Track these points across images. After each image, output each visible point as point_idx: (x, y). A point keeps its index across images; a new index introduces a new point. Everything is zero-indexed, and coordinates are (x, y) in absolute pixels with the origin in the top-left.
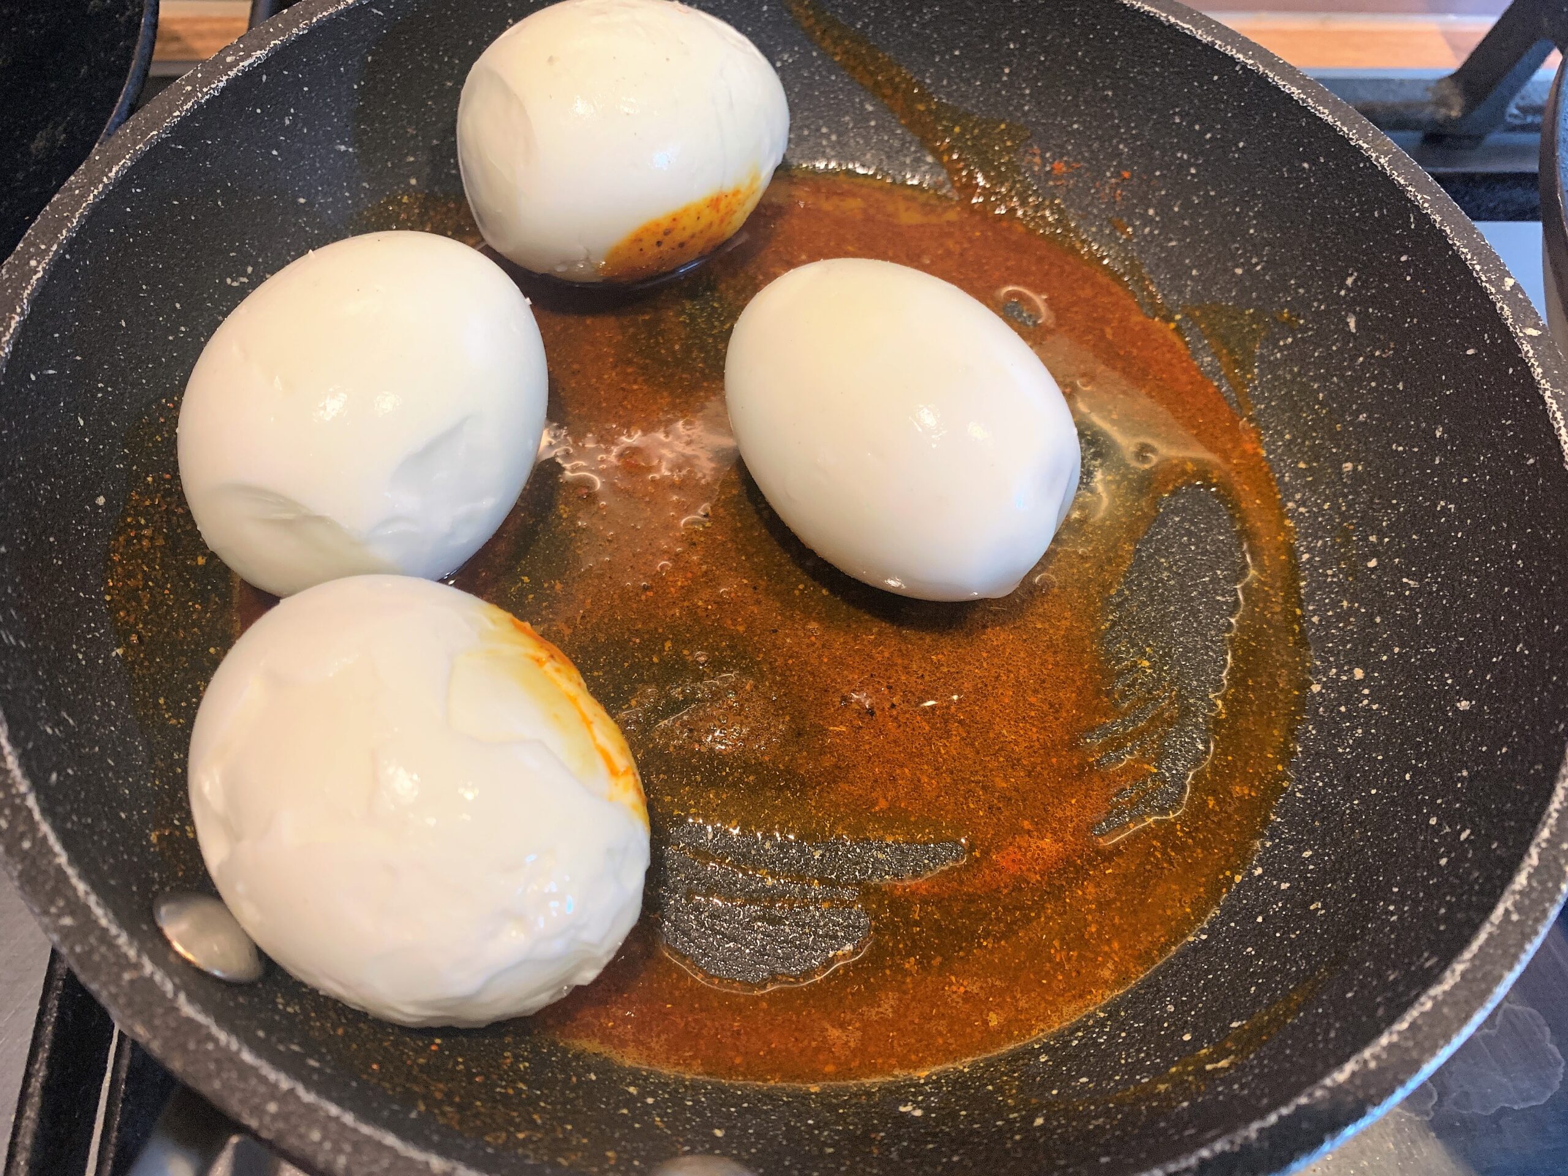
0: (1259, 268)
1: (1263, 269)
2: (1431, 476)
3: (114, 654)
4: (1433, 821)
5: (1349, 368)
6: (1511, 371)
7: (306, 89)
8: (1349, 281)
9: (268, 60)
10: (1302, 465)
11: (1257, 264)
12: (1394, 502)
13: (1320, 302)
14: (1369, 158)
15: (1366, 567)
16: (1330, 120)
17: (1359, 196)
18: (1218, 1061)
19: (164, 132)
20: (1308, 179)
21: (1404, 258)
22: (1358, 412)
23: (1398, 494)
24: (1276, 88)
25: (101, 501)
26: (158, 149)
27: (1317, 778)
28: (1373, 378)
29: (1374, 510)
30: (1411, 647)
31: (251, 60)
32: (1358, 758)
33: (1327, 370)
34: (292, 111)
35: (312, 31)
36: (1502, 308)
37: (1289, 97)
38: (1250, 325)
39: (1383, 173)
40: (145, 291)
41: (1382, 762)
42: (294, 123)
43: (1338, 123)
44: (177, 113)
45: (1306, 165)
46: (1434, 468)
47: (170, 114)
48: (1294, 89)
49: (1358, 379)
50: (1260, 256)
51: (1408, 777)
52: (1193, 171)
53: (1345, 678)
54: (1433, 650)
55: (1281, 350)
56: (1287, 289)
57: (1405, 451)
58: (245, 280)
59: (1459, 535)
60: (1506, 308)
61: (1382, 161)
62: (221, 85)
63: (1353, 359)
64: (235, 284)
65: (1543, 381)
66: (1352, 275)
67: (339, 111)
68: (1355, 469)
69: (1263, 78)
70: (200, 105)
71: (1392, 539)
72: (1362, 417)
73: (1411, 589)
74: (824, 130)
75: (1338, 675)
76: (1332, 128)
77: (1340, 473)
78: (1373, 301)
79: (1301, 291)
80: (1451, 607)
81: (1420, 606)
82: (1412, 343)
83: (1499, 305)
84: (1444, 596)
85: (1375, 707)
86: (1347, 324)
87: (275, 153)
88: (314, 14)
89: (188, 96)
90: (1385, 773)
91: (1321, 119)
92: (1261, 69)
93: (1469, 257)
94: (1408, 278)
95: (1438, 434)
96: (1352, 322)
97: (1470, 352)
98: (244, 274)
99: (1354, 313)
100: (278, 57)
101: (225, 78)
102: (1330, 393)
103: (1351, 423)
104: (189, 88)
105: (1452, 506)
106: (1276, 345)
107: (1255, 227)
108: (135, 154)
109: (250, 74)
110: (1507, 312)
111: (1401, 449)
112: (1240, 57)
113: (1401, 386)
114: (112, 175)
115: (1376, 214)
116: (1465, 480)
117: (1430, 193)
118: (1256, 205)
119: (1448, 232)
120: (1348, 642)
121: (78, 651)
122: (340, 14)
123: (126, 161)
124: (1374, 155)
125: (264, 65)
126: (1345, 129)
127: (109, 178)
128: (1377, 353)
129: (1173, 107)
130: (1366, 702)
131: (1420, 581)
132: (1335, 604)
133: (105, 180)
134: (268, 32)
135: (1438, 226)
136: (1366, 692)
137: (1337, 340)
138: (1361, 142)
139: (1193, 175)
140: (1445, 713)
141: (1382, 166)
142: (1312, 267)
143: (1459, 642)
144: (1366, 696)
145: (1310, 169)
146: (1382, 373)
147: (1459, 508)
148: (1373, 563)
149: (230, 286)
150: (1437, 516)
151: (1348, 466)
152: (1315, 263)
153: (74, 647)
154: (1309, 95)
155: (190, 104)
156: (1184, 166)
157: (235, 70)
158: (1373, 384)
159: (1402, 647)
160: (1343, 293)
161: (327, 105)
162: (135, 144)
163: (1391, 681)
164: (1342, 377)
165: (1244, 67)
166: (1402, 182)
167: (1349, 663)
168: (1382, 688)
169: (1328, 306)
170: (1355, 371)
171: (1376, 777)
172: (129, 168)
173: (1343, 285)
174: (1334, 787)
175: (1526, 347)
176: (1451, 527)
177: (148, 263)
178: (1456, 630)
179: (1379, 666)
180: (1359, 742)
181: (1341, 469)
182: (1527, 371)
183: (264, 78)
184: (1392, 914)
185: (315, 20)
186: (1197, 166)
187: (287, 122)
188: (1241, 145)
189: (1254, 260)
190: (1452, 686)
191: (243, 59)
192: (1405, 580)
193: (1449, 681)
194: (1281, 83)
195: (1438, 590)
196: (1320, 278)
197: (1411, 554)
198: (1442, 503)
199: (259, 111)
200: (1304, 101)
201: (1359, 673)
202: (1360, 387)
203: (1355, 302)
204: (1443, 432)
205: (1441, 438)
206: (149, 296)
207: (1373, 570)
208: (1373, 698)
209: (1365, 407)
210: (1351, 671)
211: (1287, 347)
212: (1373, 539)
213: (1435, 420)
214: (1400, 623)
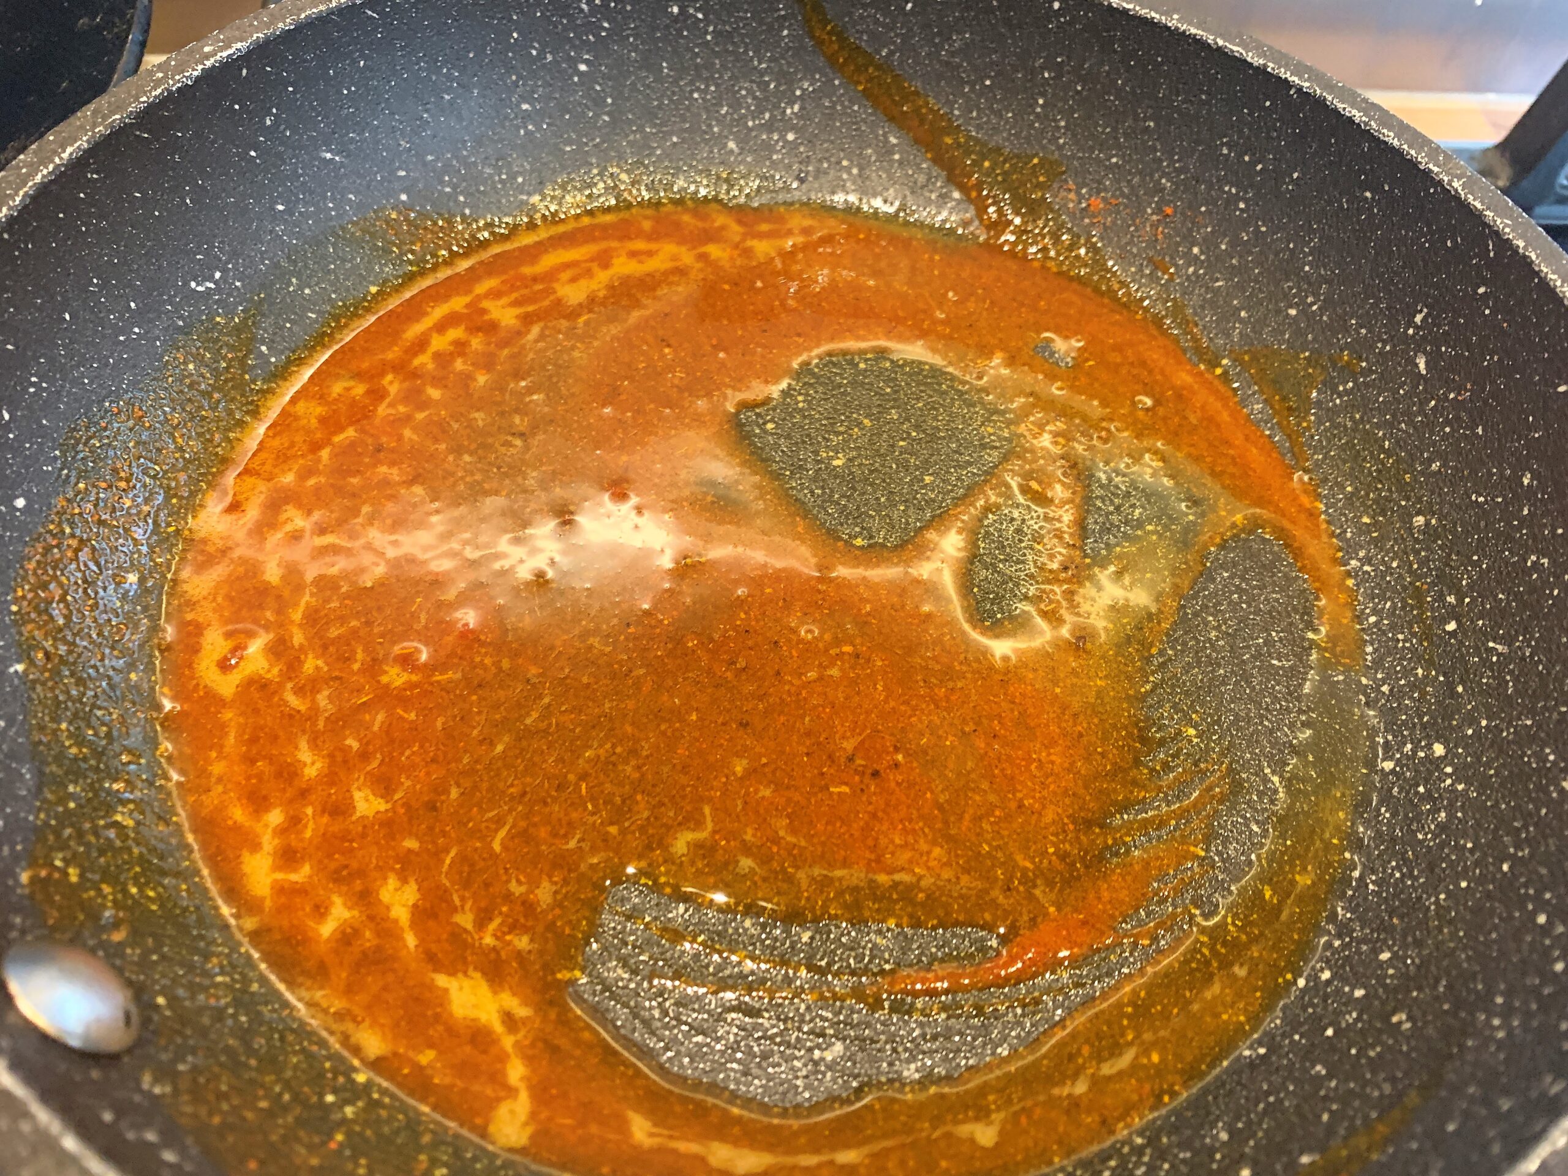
0: (1315, 308)
1: (1319, 308)
2: (1519, 529)
3: (12, 670)
4: (1542, 919)
5: (1419, 413)
7: (290, 89)
8: (1418, 319)
9: (250, 52)
10: (1366, 520)
11: (1313, 304)
12: (1475, 558)
13: (1385, 342)
14: (1440, 183)
15: (1444, 630)
16: (1396, 143)
17: (1429, 226)
19: (128, 117)
20: (1370, 209)
21: (1481, 290)
22: (1430, 461)
23: (1481, 547)
24: (1336, 111)
25: (20, 503)
26: (119, 134)
27: (1393, 869)
28: (1448, 422)
29: (1452, 568)
30: (1502, 719)
31: (230, 52)
32: (1442, 846)
33: (1393, 416)
34: (274, 111)
35: (300, 28)
37: (1350, 120)
38: (1306, 370)
39: (1457, 198)
40: (96, 285)
41: (1472, 851)
42: (276, 123)
43: (1405, 147)
44: (144, 99)
45: (1368, 194)
46: (1522, 520)
47: (137, 99)
48: (1354, 112)
49: (1429, 425)
50: (1316, 295)
51: (1505, 867)
52: (1242, 205)
53: (1422, 754)
54: (1529, 722)
55: (1340, 396)
56: (1346, 330)
57: (1486, 502)
58: (212, 286)
59: (1556, 592)
61: (1456, 184)
62: (196, 73)
63: (1423, 403)
64: (200, 289)
66: (1421, 311)
67: (326, 117)
68: (1427, 523)
69: (1321, 102)
70: (170, 92)
71: (1473, 600)
72: (1435, 466)
73: (1499, 655)
74: (845, 163)
75: (1414, 751)
76: (1398, 152)
77: (1410, 529)
78: (1446, 338)
79: (1363, 331)
80: (1549, 673)
81: (1511, 672)
82: (1493, 383)
84: (1540, 661)
85: (1460, 787)
86: (1417, 365)
87: (253, 153)
88: (303, 10)
89: (158, 83)
90: (1477, 864)
91: (1386, 143)
92: (1318, 92)
93: (1558, 283)
94: (1487, 312)
95: (1526, 481)
96: (1422, 363)
98: (211, 278)
99: (1425, 352)
100: (261, 50)
101: (200, 67)
102: (1397, 442)
103: (1422, 473)
104: (160, 75)
105: (1545, 561)
106: (1335, 390)
107: (1310, 264)
108: (93, 136)
109: (229, 66)
111: (1481, 499)
112: (1295, 79)
113: (1480, 431)
114: (65, 156)
115: (1449, 244)
116: (1560, 531)
117: (1510, 218)
118: (1311, 240)
119: (1533, 256)
120: (1425, 714)
122: (331, 12)
123: (83, 143)
124: (1446, 179)
125: (245, 58)
126: (1413, 152)
127: (61, 159)
128: (1452, 396)
129: (1221, 138)
130: (1449, 781)
131: (1510, 645)
132: (1408, 672)
133: (57, 160)
134: (251, 25)
135: (1521, 251)
136: (1449, 770)
137: (1405, 383)
138: (1431, 166)
139: (1242, 210)
140: (1548, 794)
141: (1456, 190)
142: (1375, 305)
143: (1560, 713)
144: (1449, 775)
145: (1373, 198)
146: (1458, 418)
147: (1553, 562)
148: (1452, 626)
149: (194, 291)
150: (1528, 572)
151: (1420, 520)
152: (1378, 300)
154: (1371, 118)
155: (159, 91)
156: (1233, 200)
157: (212, 60)
158: (1448, 430)
159: (1490, 720)
160: (1411, 331)
161: (313, 109)
162: (95, 125)
163: (1479, 759)
164: (1410, 423)
165: (1300, 90)
166: (1479, 206)
167: (1428, 736)
168: (1467, 766)
169: (1394, 346)
170: (1426, 416)
171: (1465, 868)
172: (85, 151)
173: (1410, 323)
174: (1414, 878)
176: (1546, 583)
177: (101, 256)
178: (1556, 699)
179: (1463, 740)
180: (1442, 827)
181: (1411, 523)
183: (244, 72)
184: (1498, 1028)
185: (303, 16)
186: (1246, 201)
187: (268, 123)
188: (1295, 175)
189: (1309, 300)
190: (1554, 763)
191: (221, 49)
192: (1491, 644)
193: (1552, 758)
194: (1340, 106)
195: (1532, 656)
196: (1385, 317)
197: (1499, 615)
198: (1534, 558)
199: (237, 107)
200: (1366, 124)
201: (1439, 750)
202: (1432, 433)
203: (1425, 340)
204: (1532, 479)
205: (1530, 486)
206: (100, 291)
207: (1452, 634)
208: (1457, 777)
209: (1438, 455)
210: (1429, 746)
211: (1347, 392)
212: (1451, 599)
213: (1521, 466)
214: (1486, 692)
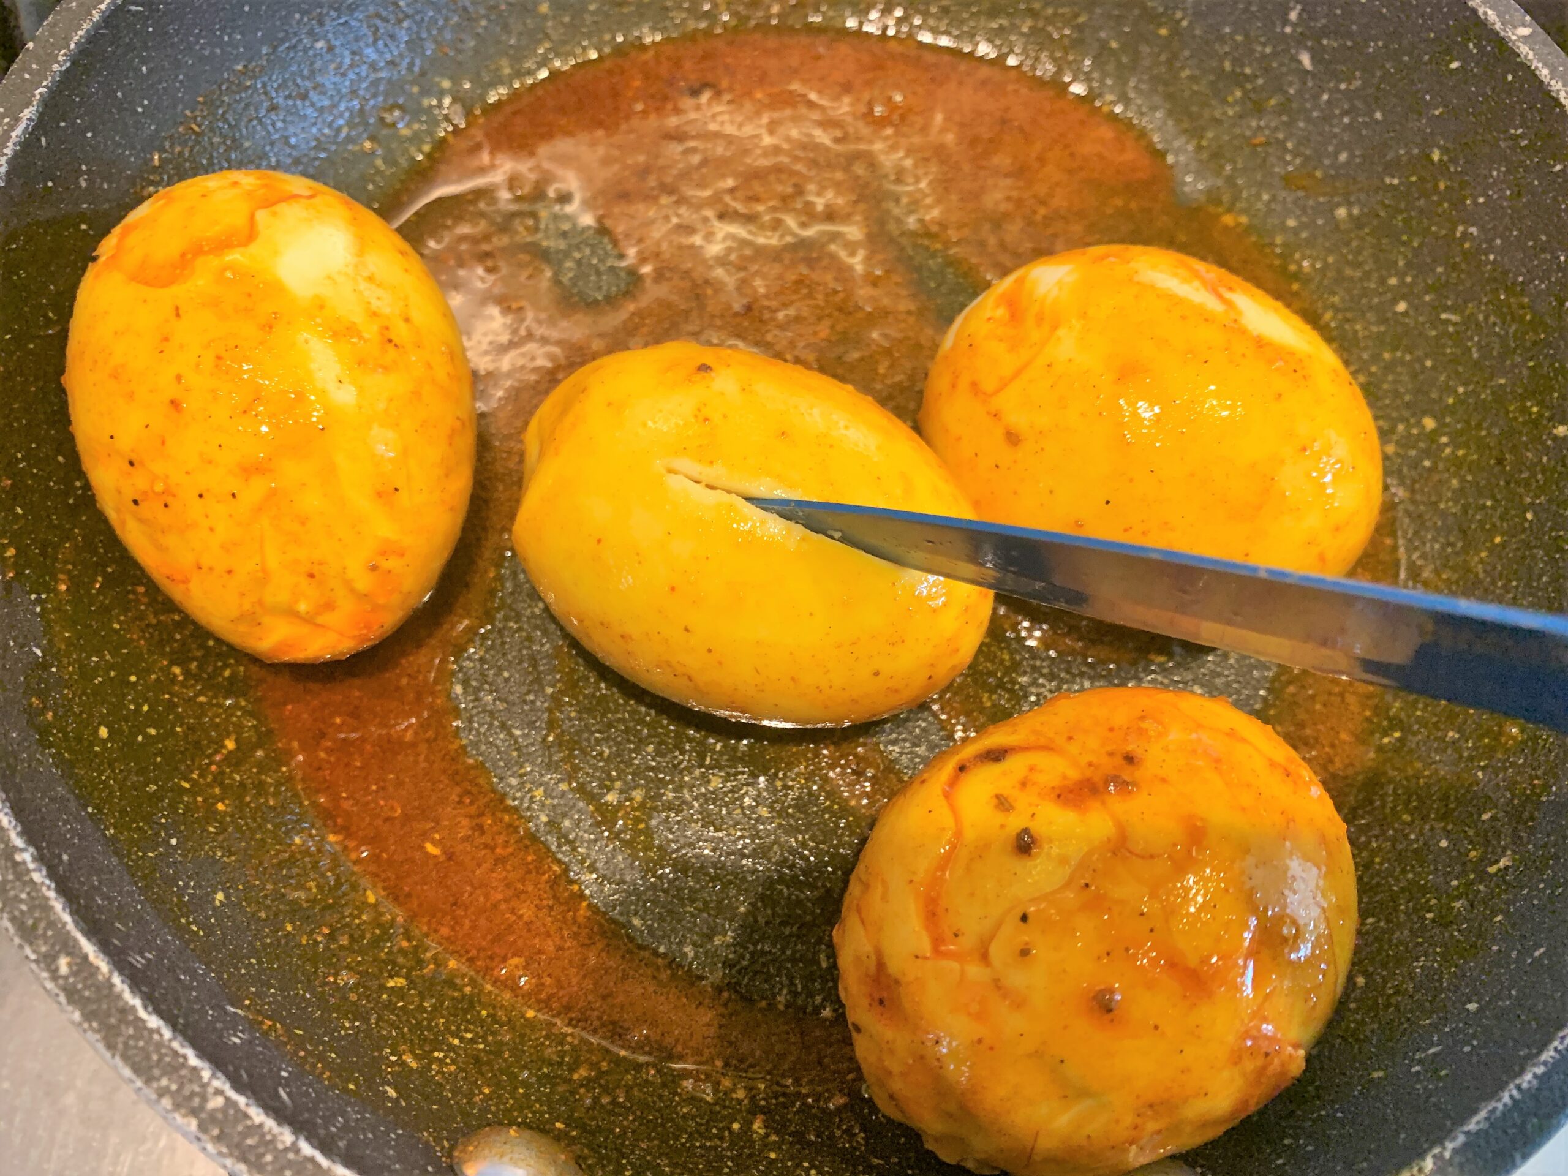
0: (1185, 23)
1: (1191, 23)
2: (1439, 204)
3: (218, 903)
5: (1313, 109)
6: (1510, 78)
7: (89, 135)
8: (1293, 16)
9: (41, 115)
11: (1182, 19)
12: (1405, 238)
13: (1264, 45)
15: (1396, 313)
18: (1497, 862)
22: (1336, 154)
23: (1406, 229)
25: (103, 732)
28: (1346, 113)
29: (1385, 252)
30: (1476, 384)
31: (22, 126)
32: (1465, 509)
33: (1290, 117)
34: (84, 168)
35: (76, 61)
36: (1485, 13)
41: (1493, 508)
46: (1441, 195)
49: (1326, 119)
51: (1529, 516)
53: (1416, 431)
54: (1502, 381)
55: (1231, 106)
56: (1221, 39)
57: (1400, 183)
59: (1492, 258)
60: (1490, 12)
63: (1316, 97)
65: (1553, 82)
66: (1294, 8)
68: (1350, 215)
71: (1414, 277)
72: (1343, 157)
73: (1455, 324)
75: (1407, 430)
77: (1335, 221)
78: (1325, 32)
79: (1239, 37)
80: (1507, 333)
81: (1470, 339)
82: (1382, 68)
83: (1481, 11)
84: (1495, 324)
85: (1461, 453)
86: (1300, 62)
87: (84, 227)
88: (69, 37)
90: (1502, 518)
95: (1436, 157)
96: (1306, 59)
97: (1454, 65)
99: (1306, 48)
100: (52, 107)
102: (1299, 139)
103: (1332, 166)
105: (1473, 230)
106: (1224, 101)
109: (28, 145)
110: (1492, 15)
111: (1395, 181)
113: (1378, 116)
116: (1481, 200)
120: (1403, 393)
121: (189, 923)
122: (97, 27)
125: (41, 125)
128: (1343, 86)
130: (1448, 451)
131: (1462, 312)
136: (1444, 439)
137: (1292, 82)
140: (1543, 443)
143: (1529, 367)
144: (1446, 445)
146: (1354, 107)
147: (1482, 228)
148: (1402, 307)
150: (1458, 243)
151: (1342, 212)
153: (183, 921)
157: (10, 144)
158: (1346, 120)
159: (1465, 384)
160: (1288, 30)
161: (119, 145)
163: (1467, 422)
164: (1309, 120)
167: (1414, 415)
168: (1462, 433)
169: (1274, 47)
170: (1322, 110)
171: (1493, 525)
173: (1286, 22)
174: (1453, 545)
175: (1524, 50)
176: (1479, 251)
178: (1521, 356)
179: (1451, 410)
180: (1458, 493)
181: (1334, 217)
182: (1533, 75)
183: (43, 140)
185: (72, 46)
187: (84, 184)
191: (12, 128)
192: (1444, 316)
193: (1535, 409)
196: (1258, 18)
197: (1440, 288)
198: (1461, 228)
199: (50, 184)
201: (1429, 423)
202: (1331, 126)
203: (1305, 37)
204: (1442, 154)
205: (1441, 160)
206: (28, 462)
207: (1405, 314)
208: (1455, 443)
209: (1341, 147)
210: (1419, 423)
211: (1236, 102)
212: (1393, 281)
213: (1427, 143)
214: (1455, 360)
